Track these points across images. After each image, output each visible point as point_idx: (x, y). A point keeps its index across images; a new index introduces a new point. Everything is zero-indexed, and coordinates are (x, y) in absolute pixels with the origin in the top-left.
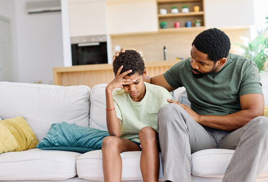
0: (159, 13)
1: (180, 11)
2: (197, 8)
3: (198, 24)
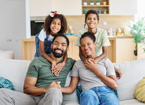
0: (83, 4)
1: (95, 4)
2: (105, 3)
3: (105, 12)
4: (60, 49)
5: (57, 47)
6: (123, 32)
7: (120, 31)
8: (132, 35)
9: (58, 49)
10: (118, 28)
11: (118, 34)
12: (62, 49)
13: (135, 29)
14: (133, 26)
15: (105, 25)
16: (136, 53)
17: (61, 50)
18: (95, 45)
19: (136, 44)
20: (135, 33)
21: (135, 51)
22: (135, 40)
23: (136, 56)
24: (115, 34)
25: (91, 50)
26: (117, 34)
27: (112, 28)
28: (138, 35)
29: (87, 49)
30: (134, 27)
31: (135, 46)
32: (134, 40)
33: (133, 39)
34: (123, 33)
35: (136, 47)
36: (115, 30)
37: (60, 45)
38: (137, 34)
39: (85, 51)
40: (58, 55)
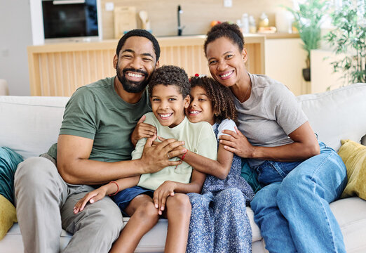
4: (138, 71)
5: (132, 65)
6: (273, 23)
7: (266, 22)
8: (296, 31)
9: (133, 70)
10: (261, 15)
11: (262, 29)
12: (143, 70)
13: (305, 16)
14: (299, 9)
15: (228, 8)
16: (307, 75)
17: (142, 72)
18: (243, 56)
19: (306, 53)
20: (304, 26)
21: (304, 71)
22: (305, 42)
23: (308, 83)
24: (254, 29)
25: (235, 71)
26: (258, 29)
27: (246, 15)
28: (312, 29)
29: (225, 70)
30: (301, 10)
31: (305, 58)
32: (303, 43)
33: (300, 41)
34: (274, 26)
35: (308, 59)
36: (254, 18)
37: (139, 59)
38: (309, 28)
39: (220, 76)
40: (133, 85)
